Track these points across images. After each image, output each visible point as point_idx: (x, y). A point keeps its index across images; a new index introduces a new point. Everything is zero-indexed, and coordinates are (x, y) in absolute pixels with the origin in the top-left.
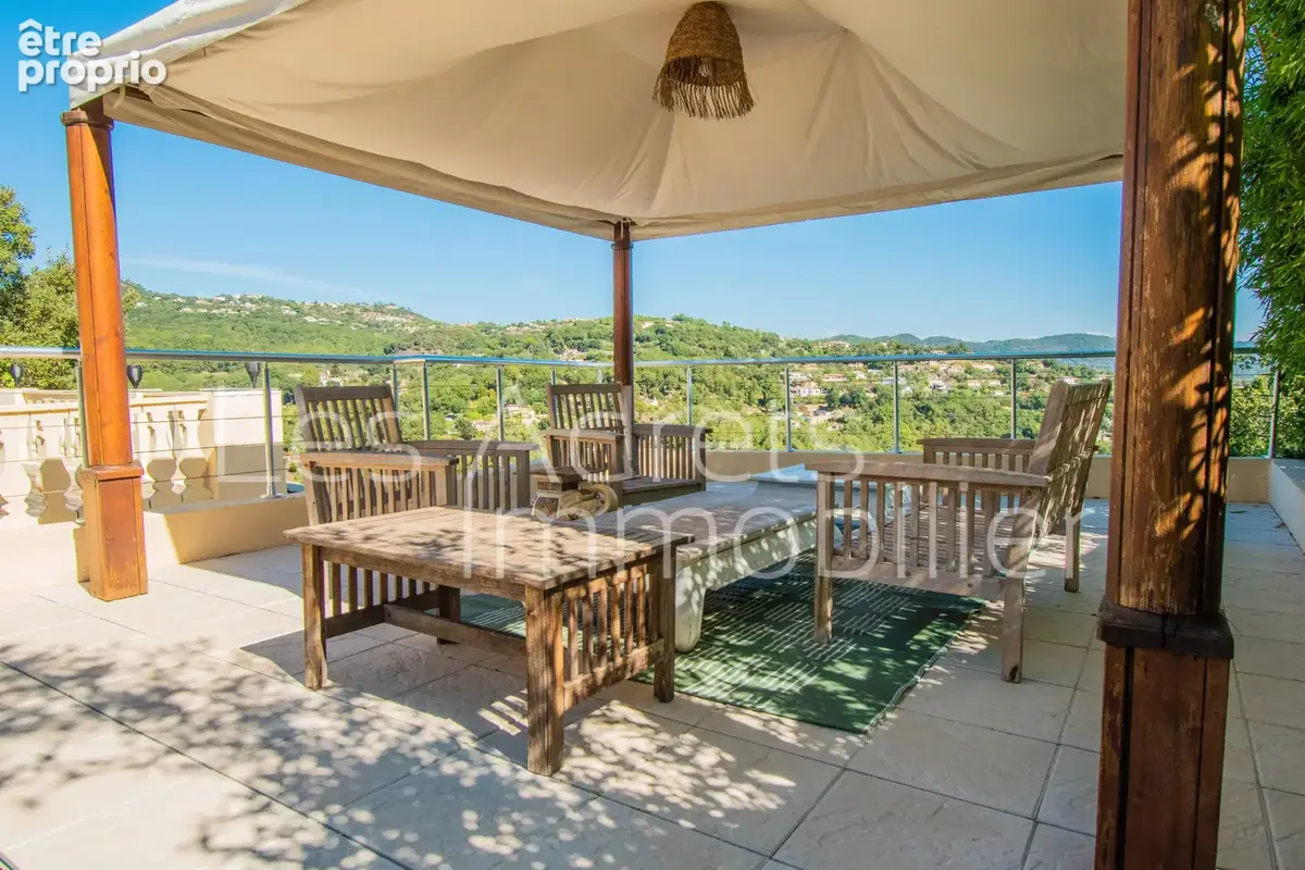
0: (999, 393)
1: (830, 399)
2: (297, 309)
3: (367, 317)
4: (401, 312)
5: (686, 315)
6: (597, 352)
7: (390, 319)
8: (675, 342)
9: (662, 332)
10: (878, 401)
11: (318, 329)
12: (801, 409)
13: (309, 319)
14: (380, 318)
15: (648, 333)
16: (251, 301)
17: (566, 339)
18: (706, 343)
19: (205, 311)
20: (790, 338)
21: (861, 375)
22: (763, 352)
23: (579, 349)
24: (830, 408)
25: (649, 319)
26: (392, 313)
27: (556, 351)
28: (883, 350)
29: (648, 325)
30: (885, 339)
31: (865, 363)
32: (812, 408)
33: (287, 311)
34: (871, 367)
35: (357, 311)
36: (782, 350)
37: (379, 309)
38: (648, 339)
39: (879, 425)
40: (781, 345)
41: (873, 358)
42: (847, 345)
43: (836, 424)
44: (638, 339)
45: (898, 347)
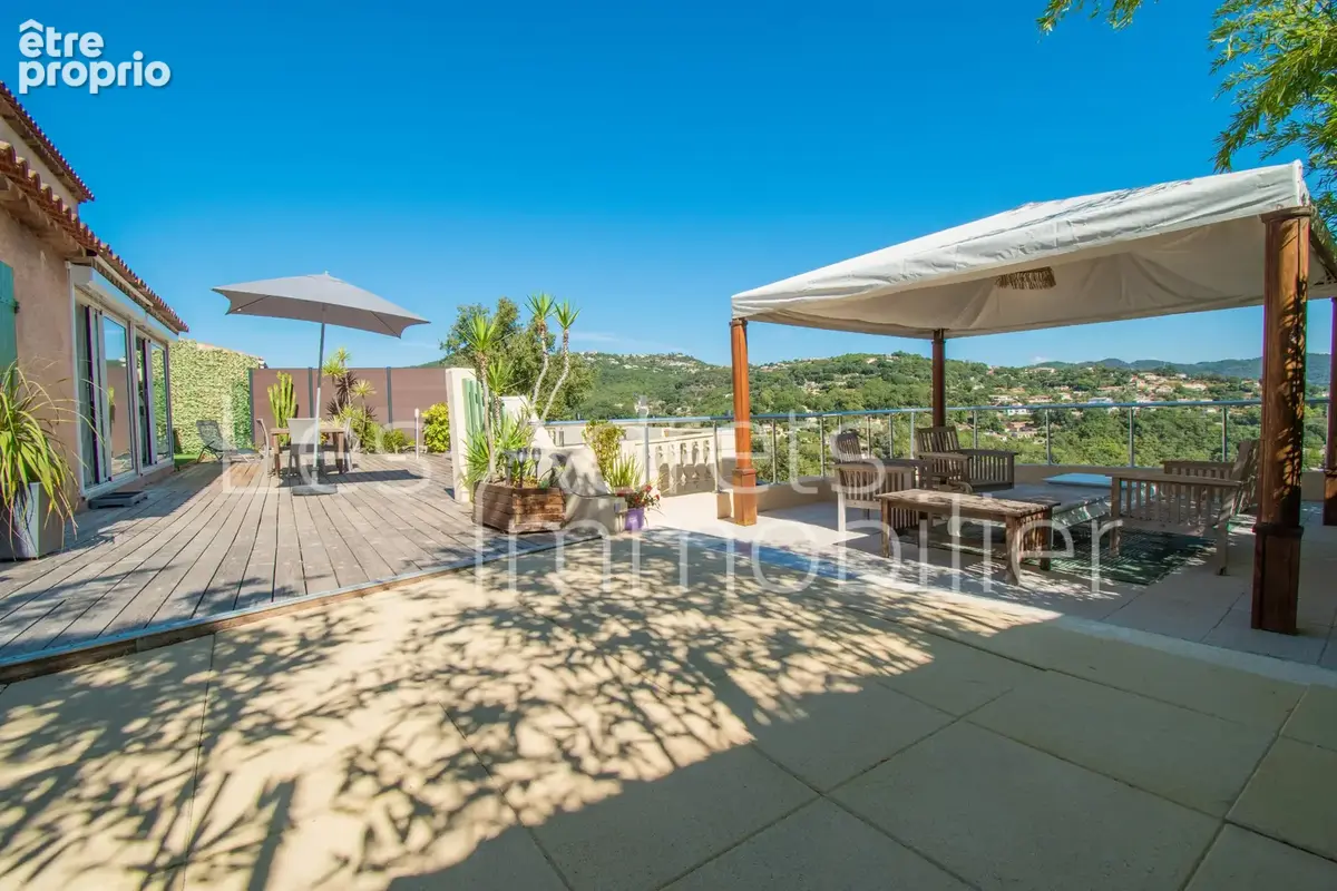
0: (1211, 411)
1: (1035, 417)
2: (620, 360)
3: (663, 364)
4: (686, 359)
5: (904, 352)
6: (830, 383)
7: (680, 364)
8: (895, 373)
9: (883, 366)
10: (1084, 419)
11: (632, 372)
12: (1009, 426)
13: (627, 367)
14: (672, 364)
15: (872, 368)
16: (591, 356)
17: (806, 374)
18: (922, 373)
20: (997, 366)
21: (1066, 397)
22: (972, 379)
23: (816, 381)
24: (1036, 425)
25: (872, 356)
26: (680, 360)
27: (798, 384)
28: (1089, 374)
29: (872, 360)
30: (1090, 364)
31: (1070, 385)
32: (1018, 425)
33: (613, 362)
34: (1077, 389)
35: (657, 360)
36: (990, 377)
37: (672, 357)
38: (872, 372)
39: (1085, 440)
40: (989, 373)
41: (1079, 381)
42: (1053, 371)
43: (1041, 438)
44: (863, 372)
45: (1104, 371)
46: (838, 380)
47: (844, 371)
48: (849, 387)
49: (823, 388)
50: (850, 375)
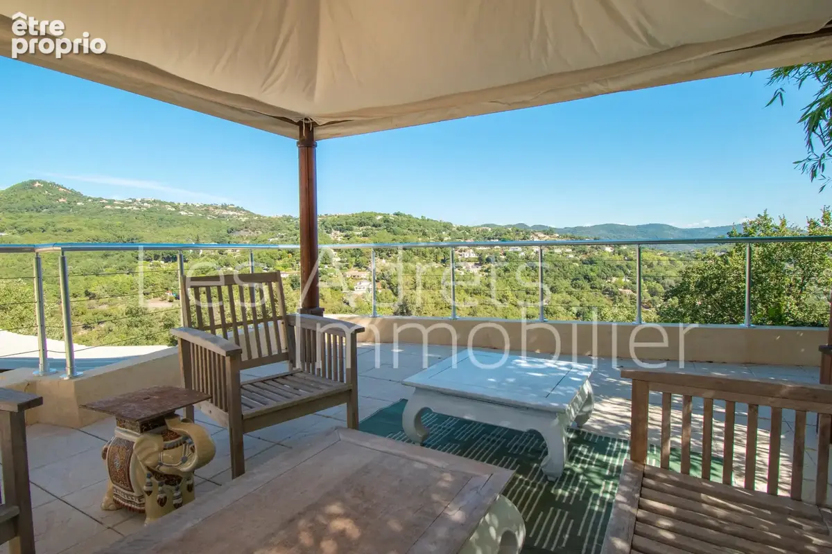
0: (571, 256)
1: (480, 259)
2: (175, 207)
3: (217, 212)
4: (237, 209)
5: (401, 212)
6: (351, 232)
7: (231, 213)
8: (396, 227)
9: (388, 221)
10: (506, 260)
11: (187, 219)
12: (465, 265)
13: (182, 213)
14: (225, 213)
15: (378, 222)
16: (148, 202)
17: (333, 226)
18: (413, 228)
19: (119, 208)
20: (459, 225)
22: (444, 233)
23: (340, 231)
24: (480, 264)
25: (380, 214)
26: (232, 210)
27: (327, 232)
28: (509, 232)
29: (379, 217)
30: (510, 226)
32: (471, 264)
33: (170, 208)
35: (211, 209)
36: (454, 232)
37: (224, 207)
38: (380, 226)
39: (507, 274)
40: (454, 229)
41: (504, 236)
42: (490, 229)
43: (484, 273)
44: (374, 226)
45: (517, 231)
46: (357, 230)
47: (361, 224)
48: (364, 236)
49: (346, 236)
50: (365, 227)
